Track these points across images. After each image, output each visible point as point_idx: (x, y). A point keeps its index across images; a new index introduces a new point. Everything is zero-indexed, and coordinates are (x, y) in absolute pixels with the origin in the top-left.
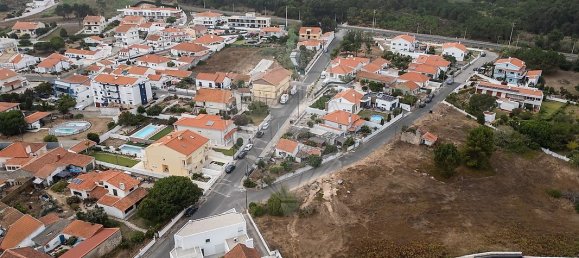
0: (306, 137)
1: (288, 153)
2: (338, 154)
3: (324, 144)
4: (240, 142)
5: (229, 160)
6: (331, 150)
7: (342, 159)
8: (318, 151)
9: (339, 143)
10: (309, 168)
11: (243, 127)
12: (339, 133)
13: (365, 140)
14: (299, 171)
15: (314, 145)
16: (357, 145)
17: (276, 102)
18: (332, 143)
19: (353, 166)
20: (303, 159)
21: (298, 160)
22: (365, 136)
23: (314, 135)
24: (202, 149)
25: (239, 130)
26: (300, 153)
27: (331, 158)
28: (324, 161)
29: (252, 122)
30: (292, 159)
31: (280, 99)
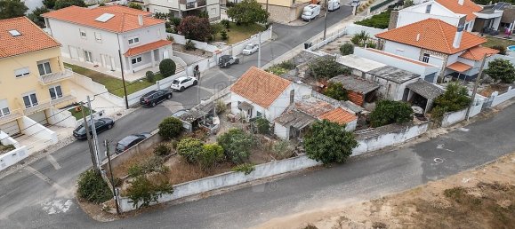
0: (326, 75)
1: (257, 108)
2: (413, 132)
3: (371, 97)
4: (168, 68)
5: (108, 106)
6: (390, 115)
7: (424, 148)
8: (347, 115)
9: (419, 100)
10: (305, 162)
11: (200, 45)
12: (422, 71)
13: (498, 99)
14: (268, 170)
15: (342, 95)
16: (475, 110)
17: (294, 15)
18: (397, 94)
19: (467, 180)
20: (294, 134)
21: (282, 132)
22: (502, 90)
23: (348, 72)
24: (30, 63)
25: (189, 48)
26: (294, 113)
27: (387, 139)
28: (362, 147)
29: (224, 38)
30: (265, 128)
31: (302, 12)
